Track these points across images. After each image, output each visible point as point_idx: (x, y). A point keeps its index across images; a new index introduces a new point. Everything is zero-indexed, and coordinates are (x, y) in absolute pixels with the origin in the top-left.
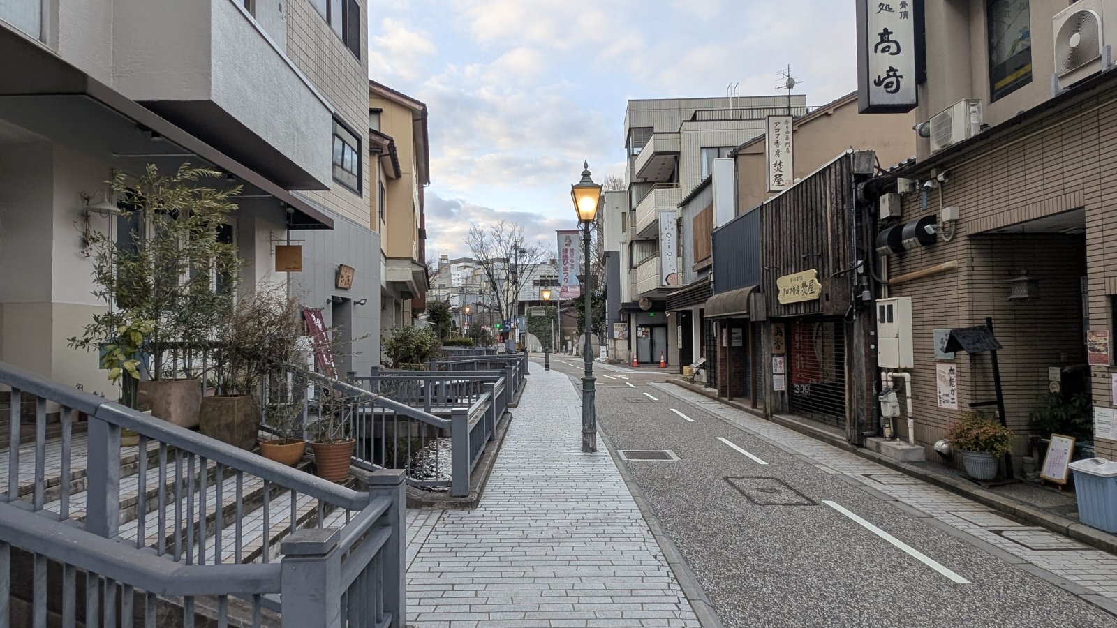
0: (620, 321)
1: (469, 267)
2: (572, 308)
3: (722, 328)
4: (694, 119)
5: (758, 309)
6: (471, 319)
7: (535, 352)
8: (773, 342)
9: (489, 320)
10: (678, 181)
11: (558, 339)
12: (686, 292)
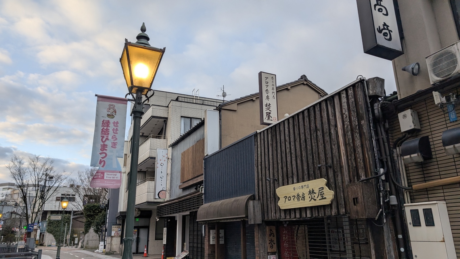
0: (116, 224)
1: (12, 189)
2: (82, 215)
3: (210, 229)
4: (177, 100)
5: (256, 214)
6: (5, 223)
7: (50, 246)
8: (268, 242)
9: (19, 224)
10: (165, 134)
11: (69, 237)
12: (175, 203)
